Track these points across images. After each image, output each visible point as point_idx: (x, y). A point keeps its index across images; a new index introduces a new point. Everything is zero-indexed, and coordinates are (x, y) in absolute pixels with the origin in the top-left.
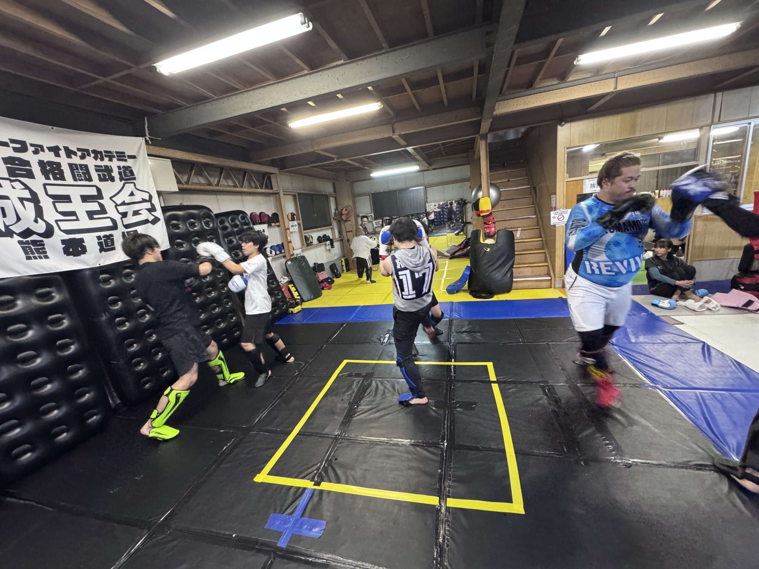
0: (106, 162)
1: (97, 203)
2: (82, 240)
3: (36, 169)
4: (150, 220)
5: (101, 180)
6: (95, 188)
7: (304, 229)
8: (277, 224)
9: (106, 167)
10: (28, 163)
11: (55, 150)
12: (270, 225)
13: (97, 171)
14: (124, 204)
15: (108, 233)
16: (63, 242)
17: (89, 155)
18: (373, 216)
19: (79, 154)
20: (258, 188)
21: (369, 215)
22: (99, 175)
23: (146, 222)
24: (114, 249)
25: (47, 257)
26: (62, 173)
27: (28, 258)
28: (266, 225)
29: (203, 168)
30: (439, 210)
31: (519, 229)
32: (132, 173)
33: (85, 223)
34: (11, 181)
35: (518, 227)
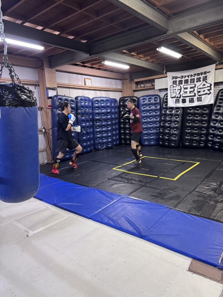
0: (200, 76)
1: (193, 89)
2: (186, 99)
3: (183, 82)
4: (208, 93)
5: (197, 82)
6: (194, 85)
9: (200, 77)
10: (182, 81)
11: (188, 76)
13: (197, 79)
14: (200, 88)
15: (192, 97)
16: (182, 99)
17: (196, 75)
19: (194, 75)
22: (197, 81)
23: (206, 94)
24: (194, 102)
25: (179, 103)
26: (188, 81)
27: (175, 103)
32: (206, 78)
33: (188, 94)
34: (178, 85)
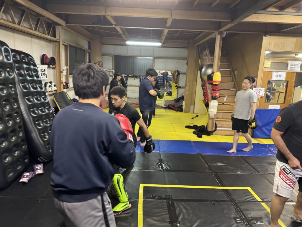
7: (70, 75)
8: (54, 66)
12: (49, 67)
18: (114, 72)
20: (46, 34)
21: (111, 71)
28: (46, 66)
29: (10, 7)
30: (162, 75)
31: (226, 96)
35: (225, 95)
